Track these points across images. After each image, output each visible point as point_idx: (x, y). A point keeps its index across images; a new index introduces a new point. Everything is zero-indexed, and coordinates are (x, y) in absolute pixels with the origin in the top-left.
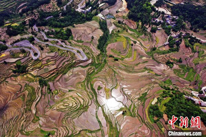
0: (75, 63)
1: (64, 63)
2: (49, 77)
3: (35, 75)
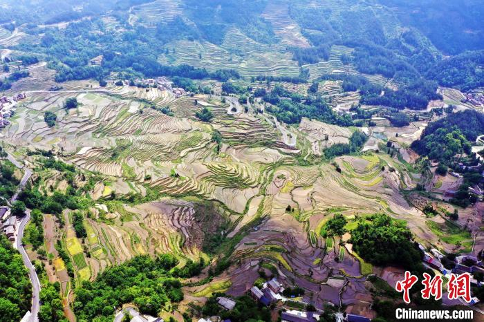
0: (274, 142)
1: (260, 135)
2: (229, 140)
3: (215, 128)
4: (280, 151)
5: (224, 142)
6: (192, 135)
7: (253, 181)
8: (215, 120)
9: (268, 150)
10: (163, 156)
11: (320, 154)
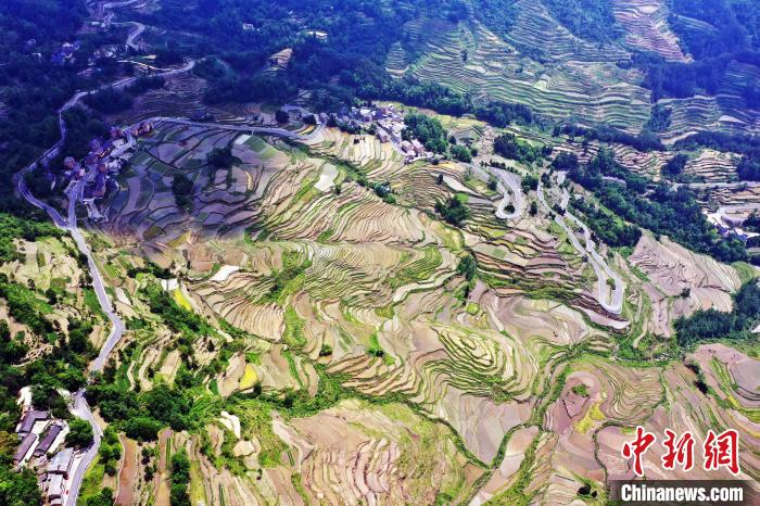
0: (577, 296)
1: (553, 274)
2: (490, 273)
3: (467, 244)
4: (586, 318)
5: (480, 277)
6: (422, 255)
7: (522, 386)
8: (470, 224)
9: (563, 311)
10: (363, 298)
11: (668, 335)
